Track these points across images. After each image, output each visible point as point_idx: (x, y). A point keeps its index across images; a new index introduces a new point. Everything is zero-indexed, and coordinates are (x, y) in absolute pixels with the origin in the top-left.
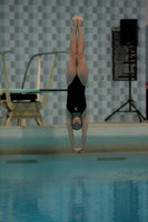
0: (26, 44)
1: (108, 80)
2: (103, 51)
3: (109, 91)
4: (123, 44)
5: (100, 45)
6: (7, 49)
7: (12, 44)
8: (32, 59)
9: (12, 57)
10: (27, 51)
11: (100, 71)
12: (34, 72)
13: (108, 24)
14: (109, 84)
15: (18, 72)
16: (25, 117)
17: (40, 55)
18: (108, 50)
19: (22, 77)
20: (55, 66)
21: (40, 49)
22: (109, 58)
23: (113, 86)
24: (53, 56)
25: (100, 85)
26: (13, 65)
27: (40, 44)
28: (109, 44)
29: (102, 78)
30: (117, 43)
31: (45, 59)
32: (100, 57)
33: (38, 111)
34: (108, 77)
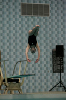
0: (14, 56)
1: (51, 72)
2: (48, 59)
3: (51, 78)
4: (57, 56)
5: (47, 57)
6: (6, 59)
7: (8, 56)
8: (17, 63)
9: (8, 63)
10: (14, 60)
11: (47, 68)
12: (17, 69)
13: (50, 47)
14: (51, 74)
15: (10, 69)
16: (14, 90)
17: (20, 61)
18: (51, 59)
19: (12, 71)
20: (27, 66)
21: (20, 59)
22: (51, 63)
23: (53, 75)
24: (26, 62)
25: (47, 75)
26: (8, 66)
27: (21, 56)
28: (51, 56)
29: (48, 71)
30: (55, 56)
31: (23, 63)
32: (47, 62)
33: (19, 87)
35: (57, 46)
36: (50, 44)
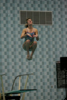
0: (13, 71)
1: (55, 88)
2: (52, 73)
3: (55, 94)
4: (62, 69)
5: (50, 70)
6: (3, 73)
7: (6, 71)
8: (16, 78)
9: (6, 78)
10: (13, 74)
11: (51, 83)
12: (17, 85)
13: (54, 59)
14: (55, 90)
15: (9, 85)
17: (20, 76)
18: (54, 72)
19: (11, 87)
20: (28, 81)
22: (55, 77)
23: (57, 91)
24: (27, 76)
25: (51, 90)
26: (6, 81)
27: (20, 70)
28: (55, 70)
29: (52, 87)
30: (59, 69)
31: (23, 78)
32: (50, 77)
34: (55, 86)
35: (61, 58)
36: (54, 56)
